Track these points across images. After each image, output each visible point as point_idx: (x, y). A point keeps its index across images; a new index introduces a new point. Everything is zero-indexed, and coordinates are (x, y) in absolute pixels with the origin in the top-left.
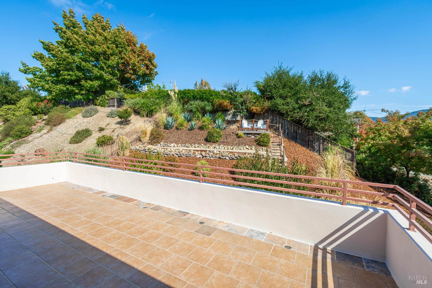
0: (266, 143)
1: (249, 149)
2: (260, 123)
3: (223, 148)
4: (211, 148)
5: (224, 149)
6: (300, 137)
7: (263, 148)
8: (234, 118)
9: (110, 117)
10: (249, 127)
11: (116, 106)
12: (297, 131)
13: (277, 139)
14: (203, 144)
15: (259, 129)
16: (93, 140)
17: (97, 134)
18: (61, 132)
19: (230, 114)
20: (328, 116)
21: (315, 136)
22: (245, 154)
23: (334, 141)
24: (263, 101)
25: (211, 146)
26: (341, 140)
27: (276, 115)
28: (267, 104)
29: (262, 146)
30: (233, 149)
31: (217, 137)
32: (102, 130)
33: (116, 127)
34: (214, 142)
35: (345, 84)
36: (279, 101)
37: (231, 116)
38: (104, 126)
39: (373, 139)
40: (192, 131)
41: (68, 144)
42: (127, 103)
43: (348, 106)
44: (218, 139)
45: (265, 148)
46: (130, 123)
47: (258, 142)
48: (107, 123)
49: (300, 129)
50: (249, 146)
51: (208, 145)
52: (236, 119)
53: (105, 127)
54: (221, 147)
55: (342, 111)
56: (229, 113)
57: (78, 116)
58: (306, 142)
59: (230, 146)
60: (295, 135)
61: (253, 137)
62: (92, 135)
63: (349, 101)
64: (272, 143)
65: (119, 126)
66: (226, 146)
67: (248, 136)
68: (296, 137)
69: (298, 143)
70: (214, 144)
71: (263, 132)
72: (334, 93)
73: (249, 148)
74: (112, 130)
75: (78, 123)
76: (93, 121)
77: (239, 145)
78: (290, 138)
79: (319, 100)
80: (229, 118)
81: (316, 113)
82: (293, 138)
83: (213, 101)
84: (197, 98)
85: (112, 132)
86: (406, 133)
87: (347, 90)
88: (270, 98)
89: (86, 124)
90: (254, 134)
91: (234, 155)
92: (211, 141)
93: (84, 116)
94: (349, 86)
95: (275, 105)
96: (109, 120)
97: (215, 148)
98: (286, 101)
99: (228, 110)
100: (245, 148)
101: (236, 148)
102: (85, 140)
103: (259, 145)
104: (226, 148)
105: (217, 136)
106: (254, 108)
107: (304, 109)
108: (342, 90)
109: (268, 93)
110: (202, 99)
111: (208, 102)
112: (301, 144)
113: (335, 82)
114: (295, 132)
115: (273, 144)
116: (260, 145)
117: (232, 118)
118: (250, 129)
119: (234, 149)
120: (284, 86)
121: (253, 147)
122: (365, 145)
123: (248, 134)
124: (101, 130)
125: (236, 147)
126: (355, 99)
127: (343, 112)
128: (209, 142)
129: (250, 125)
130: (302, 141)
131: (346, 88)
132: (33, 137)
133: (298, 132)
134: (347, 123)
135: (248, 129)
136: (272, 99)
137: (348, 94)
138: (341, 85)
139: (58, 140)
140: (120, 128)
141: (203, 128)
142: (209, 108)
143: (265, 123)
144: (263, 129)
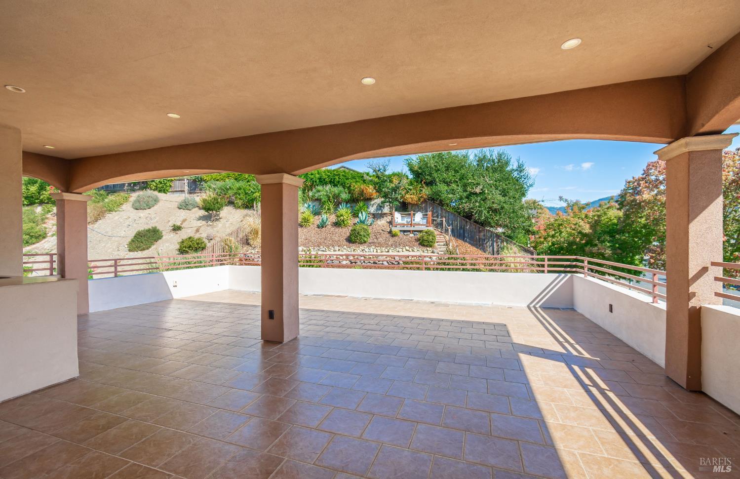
0: (431, 242)
1: (409, 251)
2: (418, 217)
3: (375, 251)
4: (359, 251)
5: (377, 252)
6: (469, 235)
7: (428, 249)
8: (379, 210)
9: (184, 209)
10: (405, 222)
11: (186, 192)
12: (464, 227)
13: (440, 237)
14: (345, 247)
15: (417, 225)
16: (169, 244)
17: (172, 235)
18: (105, 234)
19: (374, 204)
20: (502, 208)
21: (487, 232)
22: (408, 257)
23: (509, 238)
24: (421, 187)
25: (357, 249)
26: (517, 238)
27: (437, 206)
28: (426, 191)
29: (427, 246)
30: (388, 251)
31: (364, 236)
32: (178, 230)
33: (200, 225)
34: (361, 243)
35: (519, 167)
36: (443, 188)
37: (375, 207)
38: (178, 224)
39: (553, 236)
40: (323, 229)
41: (126, 253)
42: (210, 187)
43: (523, 195)
44: (366, 239)
45: (431, 249)
46: (220, 218)
47: (421, 241)
48: (182, 219)
49: (468, 224)
50: (410, 247)
51: (353, 247)
52: (382, 211)
53: (182, 224)
54: (372, 250)
55: (518, 201)
56: (372, 203)
57: (124, 207)
58: (476, 241)
59: (384, 248)
60: (462, 231)
61: (412, 235)
62: (164, 237)
63: (525, 188)
64: (437, 242)
65: (204, 222)
66: (379, 248)
67: (406, 234)
68: (464, 234)
69: (466, 241)
70: (362, 246)
71: (424, 228)
72: (507, 178)
73: (411, 250)
74: (196, 228)
75: (130, 219)
76: (155, 215)
77: (396, 247)
78: (456, 236)
79: (491, 187)
80: (372, 209)
81: (489, 204)
82: (460, 235)
83: (350, 186)
84: (327, 181)
85: (195, 233)
86: (587, 229)
87: (522, 174)
88: (430, 184)
89: (145, 220)
90: (413, 231)
91: (394, 259)
92: (356, 242)
93: (138, 208)
94: (523, 169)
95: (438, 193)
96: (183, 214)
97: (364, 251)
98: (450, 187)
99: (370, 199)
100: (404, 250)
101: (393, 251)
102: (154, 245)
103: (422, 246)
104: (379, 251)
105: (365, 234)
106: (408, 196)
107: (473, 199)
108: (515, 174)
109: (427, 177)
110: (333, 183)
111: (344, 187)
112: (470, 243)
113: (507, 163)
114: (462, 228)
115: (438, 244)
116: (424, 245)
117: (377, 209)
118: (405, 225)
119: (390, 251)
120: (447, 169)
121: (415, 248)
122: (544, 244)
123: (404, 231)
124: (176, 229)
125: (392, 249)
126: (531, 186)
127: (520, 202)
128: (353, 243)
129: (406, 220)
130: (471, 240)
131: (521, 171)
132: (52, 243)
133: (466, 229)
134: (524, 216)
135: (403, 225)
136: (432, 185)
137: (523, 179)
138: (515, 168)
139: (105, 246)
140: (207, 226)
141: (340, 224)
142: (345, 196)
143: (425, 216)
144: (422, 225)
